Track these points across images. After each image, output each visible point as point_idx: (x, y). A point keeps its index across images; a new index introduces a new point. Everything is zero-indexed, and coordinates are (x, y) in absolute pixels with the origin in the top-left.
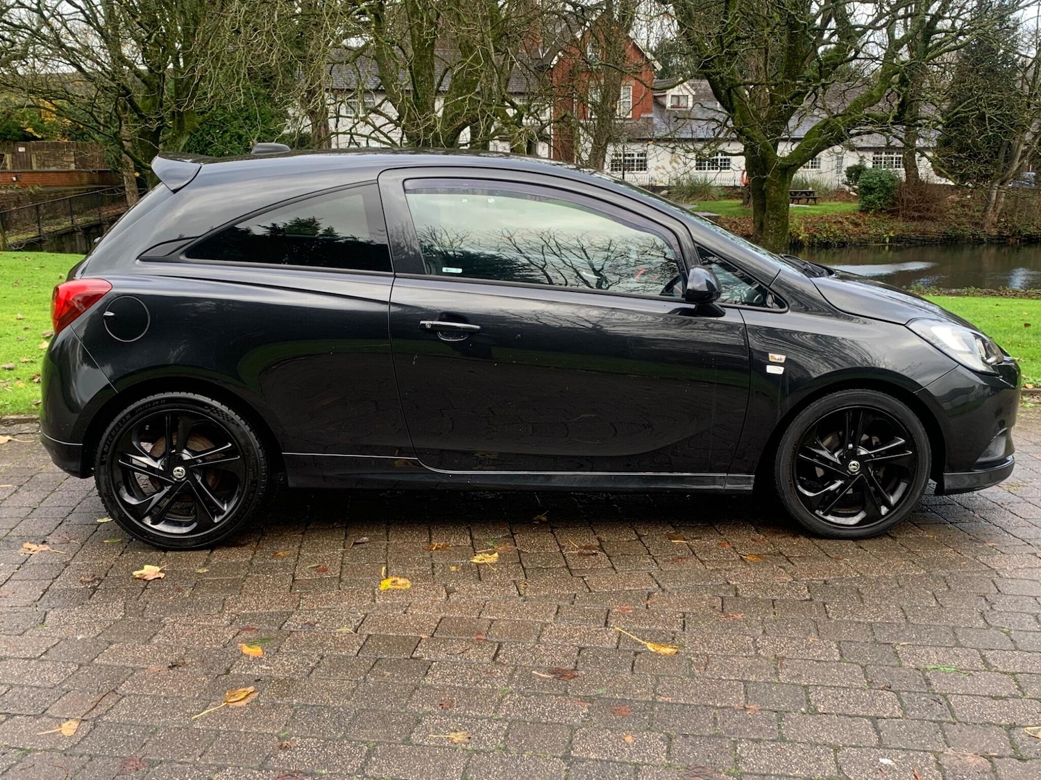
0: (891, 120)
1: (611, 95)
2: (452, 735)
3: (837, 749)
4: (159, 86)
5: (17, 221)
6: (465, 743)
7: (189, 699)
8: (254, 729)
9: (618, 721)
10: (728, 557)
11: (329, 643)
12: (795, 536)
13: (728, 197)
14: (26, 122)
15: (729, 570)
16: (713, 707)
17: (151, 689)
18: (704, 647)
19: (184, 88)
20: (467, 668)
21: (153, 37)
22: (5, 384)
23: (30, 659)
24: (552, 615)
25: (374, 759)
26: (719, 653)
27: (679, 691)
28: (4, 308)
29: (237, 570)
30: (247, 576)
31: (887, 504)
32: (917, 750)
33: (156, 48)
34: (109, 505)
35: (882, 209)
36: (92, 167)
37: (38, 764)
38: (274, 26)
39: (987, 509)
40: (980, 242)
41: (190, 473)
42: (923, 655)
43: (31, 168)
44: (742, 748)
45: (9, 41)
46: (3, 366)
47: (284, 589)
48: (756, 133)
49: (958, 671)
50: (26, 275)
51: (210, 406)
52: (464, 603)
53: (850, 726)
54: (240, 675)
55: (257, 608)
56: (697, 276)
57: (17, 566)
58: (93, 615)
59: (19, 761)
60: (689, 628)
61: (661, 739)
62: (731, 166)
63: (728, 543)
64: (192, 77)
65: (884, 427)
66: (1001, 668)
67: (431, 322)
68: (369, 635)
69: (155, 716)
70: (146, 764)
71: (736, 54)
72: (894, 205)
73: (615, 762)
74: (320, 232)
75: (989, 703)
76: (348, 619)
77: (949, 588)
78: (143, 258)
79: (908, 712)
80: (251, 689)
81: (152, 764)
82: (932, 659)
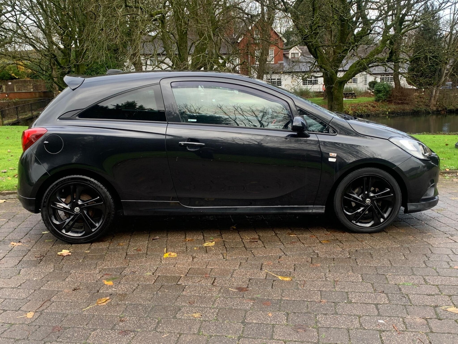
0: (386, 59)
1: (265, 53)
2: (194, 314)
3: (360, 317)
4: (68, 54)
5: (8, 114)
6: (200, 318)
7: (81, 302)
8: (109, 314)
9: (266, 308)
10: (314, 241)
11: (142, 279)
12: (344, 232)
13: (317, 96)
14: (12, 72)
15: (315, 246)
16: (307, 301)
17: (65, 299)
18: (303, 277)
19: (79, 54)
20: (201, 288)
21: (66, 32)
22: (2, 179)
23: (13, 288)
24: (238, 266)
25: (160, 324)
26: (310, 280)
27: (292, 295)
28: (2, 148)
29: (102, 251)
30: (106, 253)
31: (383, 217)
32: (395, 317)
33: (67, 37)
34: (47, 225)
35: (385, 100)
36: (40, 90)
37: (17, 329)
38: (117, 26)
39: (428, 220)
40: (428, 113)
41: (81, 210)
42: (398, 279)
43: (14, 91)
44: (319, 317)
45: (4, 36)
46: (2, 171)
47: (122, 258)
48: (328, 67)
49: (413, 285)
50: (12, 135)
51: (90, 181)
52: (200, 262)
53: (366, 307)
54: (103, 293)
55: (111, 266)
56: (297, 120)
57: (8, 251)
58: (40, 270)
59: (8, 329)
60: (297, 270)
61: (284, 314)
62: (318, 83)
63: (315, 236)
64: (83, 49)
65: (381, 184)
66: (432, 283)
67: (184, 143)
68: (159, 276)
69: (67, 309)
70: (63, 329)
71: (318, 33)
72: (390, 98)
73: (264, 324)
74: (137, 107)
75: (426, 297)
76: (150, 269)
77: (410, 252)
78: (60, 118)
79: (391, 302)
80: (108, 298)
81: (65, 328)
82: (402, 280)
